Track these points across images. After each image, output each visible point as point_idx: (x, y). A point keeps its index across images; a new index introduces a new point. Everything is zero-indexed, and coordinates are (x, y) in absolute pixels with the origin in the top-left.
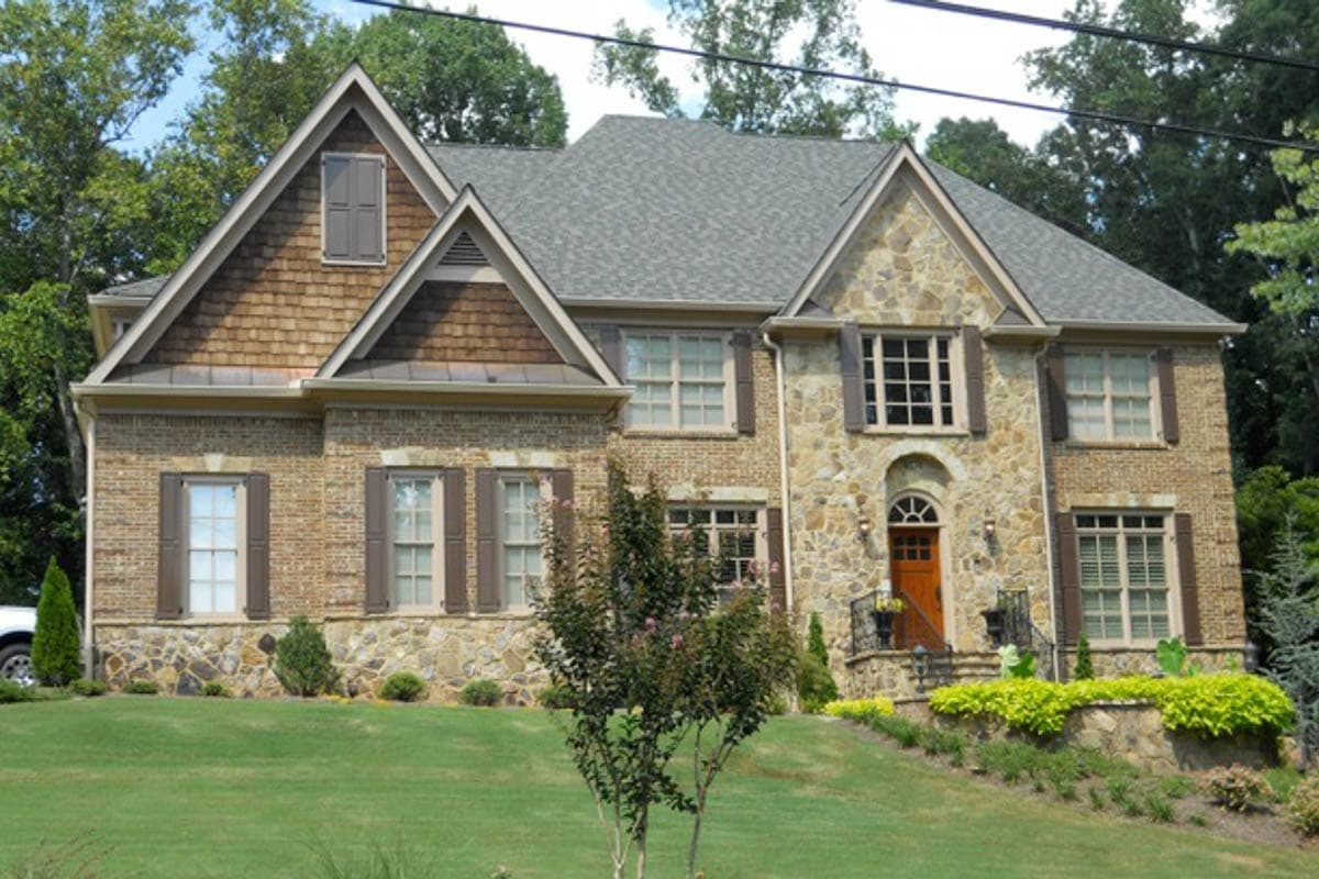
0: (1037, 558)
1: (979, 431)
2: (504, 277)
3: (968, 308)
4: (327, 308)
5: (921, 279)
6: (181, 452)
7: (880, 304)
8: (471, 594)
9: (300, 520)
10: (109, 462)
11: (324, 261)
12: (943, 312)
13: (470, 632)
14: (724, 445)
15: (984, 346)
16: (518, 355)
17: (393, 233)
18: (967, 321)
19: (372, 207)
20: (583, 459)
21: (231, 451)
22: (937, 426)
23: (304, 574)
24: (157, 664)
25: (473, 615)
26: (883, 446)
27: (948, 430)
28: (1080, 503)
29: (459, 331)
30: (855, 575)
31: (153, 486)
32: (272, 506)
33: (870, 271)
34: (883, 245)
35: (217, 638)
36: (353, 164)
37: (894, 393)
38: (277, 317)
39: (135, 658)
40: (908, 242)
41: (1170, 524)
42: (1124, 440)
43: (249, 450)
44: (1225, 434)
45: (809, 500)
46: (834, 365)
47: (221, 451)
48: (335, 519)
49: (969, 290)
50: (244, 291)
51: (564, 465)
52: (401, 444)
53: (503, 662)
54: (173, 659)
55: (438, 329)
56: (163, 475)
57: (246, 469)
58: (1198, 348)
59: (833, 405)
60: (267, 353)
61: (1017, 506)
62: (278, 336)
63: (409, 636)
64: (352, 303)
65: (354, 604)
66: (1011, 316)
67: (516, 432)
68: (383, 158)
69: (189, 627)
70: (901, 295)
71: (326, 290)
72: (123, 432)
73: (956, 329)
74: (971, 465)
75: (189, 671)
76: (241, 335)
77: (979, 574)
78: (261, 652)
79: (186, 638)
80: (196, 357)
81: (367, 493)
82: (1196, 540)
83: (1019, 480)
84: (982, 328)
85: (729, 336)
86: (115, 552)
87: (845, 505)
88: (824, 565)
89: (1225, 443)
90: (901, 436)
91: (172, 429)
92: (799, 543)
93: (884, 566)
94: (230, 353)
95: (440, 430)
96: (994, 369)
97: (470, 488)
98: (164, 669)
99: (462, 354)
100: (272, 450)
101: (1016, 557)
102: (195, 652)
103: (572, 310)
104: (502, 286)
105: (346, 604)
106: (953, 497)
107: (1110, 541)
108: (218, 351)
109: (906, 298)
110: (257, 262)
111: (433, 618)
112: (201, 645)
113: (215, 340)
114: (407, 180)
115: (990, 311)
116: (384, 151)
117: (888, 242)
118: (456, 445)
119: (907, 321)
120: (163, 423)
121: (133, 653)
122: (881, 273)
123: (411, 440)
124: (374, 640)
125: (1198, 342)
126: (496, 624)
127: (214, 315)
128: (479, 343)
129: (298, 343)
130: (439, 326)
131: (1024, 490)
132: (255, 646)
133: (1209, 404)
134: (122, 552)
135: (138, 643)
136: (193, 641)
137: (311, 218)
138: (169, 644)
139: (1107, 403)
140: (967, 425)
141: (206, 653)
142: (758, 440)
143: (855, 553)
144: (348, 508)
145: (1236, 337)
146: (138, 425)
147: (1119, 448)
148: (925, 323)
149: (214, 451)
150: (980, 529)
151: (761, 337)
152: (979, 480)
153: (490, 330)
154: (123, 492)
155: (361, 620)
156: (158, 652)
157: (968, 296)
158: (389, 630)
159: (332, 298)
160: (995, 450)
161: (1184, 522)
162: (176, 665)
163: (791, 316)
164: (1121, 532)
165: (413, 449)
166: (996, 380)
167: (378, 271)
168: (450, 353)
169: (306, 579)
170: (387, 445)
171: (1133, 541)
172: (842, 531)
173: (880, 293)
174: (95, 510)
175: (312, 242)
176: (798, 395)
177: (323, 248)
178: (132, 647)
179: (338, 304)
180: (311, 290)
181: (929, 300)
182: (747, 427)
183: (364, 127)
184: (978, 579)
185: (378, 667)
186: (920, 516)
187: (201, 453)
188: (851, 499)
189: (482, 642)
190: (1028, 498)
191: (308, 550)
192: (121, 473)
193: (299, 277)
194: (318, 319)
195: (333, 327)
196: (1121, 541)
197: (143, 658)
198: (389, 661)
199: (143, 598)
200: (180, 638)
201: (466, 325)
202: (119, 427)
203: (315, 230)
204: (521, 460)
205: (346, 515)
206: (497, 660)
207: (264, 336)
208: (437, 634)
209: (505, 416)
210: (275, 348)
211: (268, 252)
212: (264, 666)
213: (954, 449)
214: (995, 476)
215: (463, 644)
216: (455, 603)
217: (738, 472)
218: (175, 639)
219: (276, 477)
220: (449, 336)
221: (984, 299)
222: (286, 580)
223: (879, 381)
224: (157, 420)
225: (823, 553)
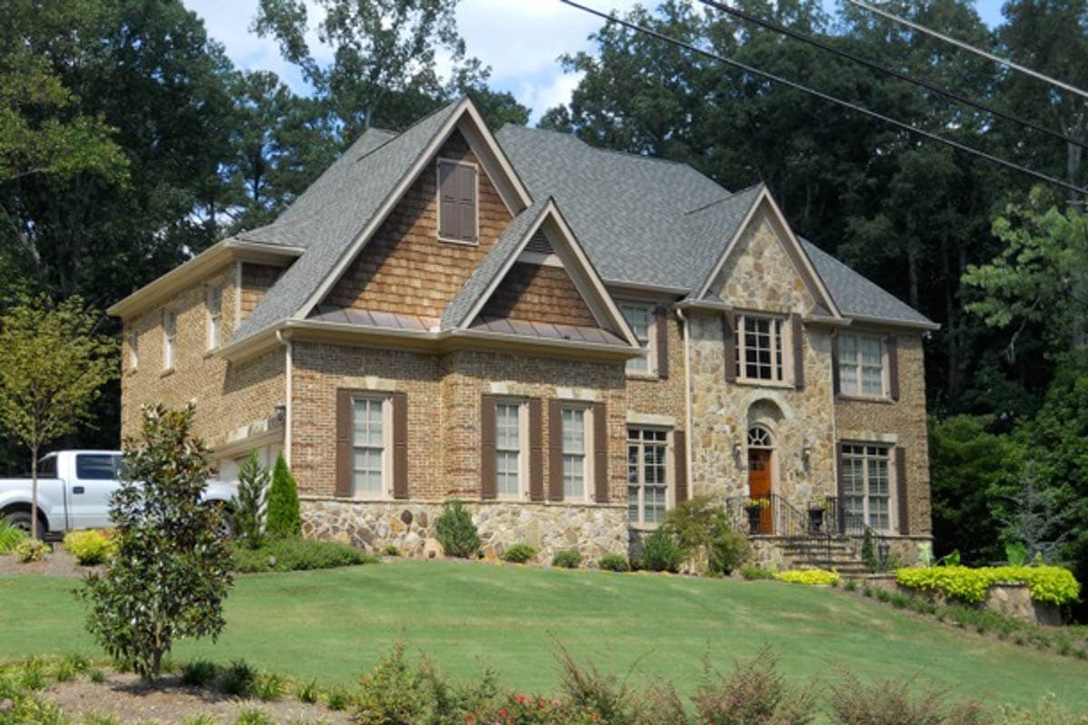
0: (830, 473)
1: (799, 387)
2: (563, 262)
3: (794, 301)
4: (441, 273)
5: (769, 279)
6: (350, 374)
7: (746, 294)
8: (546, 487)
9: (427, 428)
10: (303, 378)
11: (439, 238)
12: (781, 302)
13: (545, 514)
14: (650, 385)
15: (803, 328)
16: (573, 321)
17: (483, 223)
18: (794, 310)
19: (470, 202)
20: (612, 397)
21: (383, 374)
22: (774, 381)
23: (430, 467)
24: (336, 530)
25: (547, 502)
26: (747, 392)
27: (780, 384)
28: (846, 437)
29: (536, 300)
30: (730, 480)
31: (332, 397)
32: (409, 416)
33: (740, 271)
34: (748, 254)
35: (375, 511)
36: (457, 168)
37: (751, 356)
38: (409, 277)
39: (321, 524)
40: (761, 253)
41: (892, 454)
42: (871, 396)
43: (393, 375)
44: (923, 395)
45: (704, 427)
46: (720, 334)
47: (376, 374)
48: (462, 430)
49: (795, 289)
50: (387, 256)
51: (600, 400)
52: (503, 378)
53: (564, 537)
54: (346, 526)
55: (523, 298)
56: (340, 389)
57: (392, 389)
58: (911, 337)
59: (718, 362)
60: (402, 303)
61: (820, 438)
62: (410, 291)
63: (508, 516)
64: (457, 271)
65: (474, 491)
66: (821, 309)
67: (572, 374)
68: (476, 166)
69: (357, 503)
70: (758, 289)
71: (441, 260)
72: (311, 356)
73: (787, 316)
74: (796, 409)
75: (356, 535)
76: (386, 288)
77: (798, 483)
78: (402, 523)
79: (355, 511)
80: (357, 303)
81: (483, 413)
82: (907, 465)
83: (821, 421)
84: (804, 316)
85: (652, 309)
86: (308, 445)
87: (724, 432)
88: (712, 473)
89: (923, 402)
90: (757, 387)
91: (344, 356)
92: (698, 457)
93: (745, 475)
94: (379, 302)
95: (527, 370)
96: (808, 345)
97: (545, 413)
98: (340, 534)
99: (538, 317)
100: (409, 376)
101: (819, 472)
102: (361, 522)
103: (610, 288)
104: (561, 270)
105: (470, 491)
106: (784, 429)
107: (859, 463)
108: (372, 300)
109: (760, 290)
110: (396, 236)
111: (523, 504)
112: (364, 516)
113: (369, 291)
114: (491, 184)
115: (807, 305)
116: (476, 161)
117: (751, 252)
118: (536, 381)
119: (761, 308)
120: (337, 350)
121: (320, 521)
122: (747, 273)
123: (508, 376)
124: (487, 518)
125: (910, 332)
126: (561, 509)
127: (367, 272)
128: (548, 309)
129: (423, 298)
130: (524, 295)
131: (823, 427)
132: (399, 518)
133: (915, 375)
134: (311, 445)
135: (323, 513)
136: (359, 513)
137: (430, 207)
138: (343, 515)
139: (859, 370)
140: (793, 382)
141: (368, 522)
142: (670, 383)
143: (730, 465)
144: (471, 423)
145: (934, 332)
146: (321, 351)
147: (867, 401)
148: (771, 309)
149: (371, 374)
150: (799, 453)
151: (675, 312)
152: (799, 419)
153: (555, 301)
154: (312, 400)
155: (480, 503)
156: (336, 520)
157: (795, 293)
158: (497, 512)
159: (445, 266)
160: (808, 400)
161: (901, 453)
162: (348, 531)
163: (699, 299)
164: (865, 456)
165: (510, 383)
166: (810, 352)
167: (472, 249)
168: (530, 315)
169: (431, 471)
170: (494, 379)
171: (872, 464)
172: (722, 450)
173: (746, 287)
174: (293, 414)
175: (430, 224)
176: (698, 353)
177: (439, 228)
178: (319, 516)
179: (448, 271)
180: (431, 259)
181: (773, 294)
182: (663, 374)
183: (464, 142)
184: (797, 486)
185: (489, 537)
186: (761, 441)
187: (362, 375)
188: (727, 428)
189: (553, 522)
190: (825, 433)
191: (431, 450)
192: (310, 387)
193: (423, 249)
194: (435, 281)
195: (444, 288)
196: (865, 463)
197: (326, 525)
198: (495, 533)
199: (326, 480)
200: (351, 512)
201: (540, 295)
202: (309, 352)
203: (432, 215)
204: (576, 395)
205: (469, 427)
206: (561, 535)
207: (401, 291)
208: (526, 515)
209: (565, 362)
210: (408, 300)
211: (403, 228)
212: (404, 532)
213: (786, 397)
214: (809, 417)
215: (541, 523)
216: (536, 495)
217: (658, 405)
218: (347, 512)
219: (411, 395)
220: (529, 302)
221: (804, 296)
222: (419, 471)
223: (742, 347)
224: (334, 348)
225: (711, 466)
